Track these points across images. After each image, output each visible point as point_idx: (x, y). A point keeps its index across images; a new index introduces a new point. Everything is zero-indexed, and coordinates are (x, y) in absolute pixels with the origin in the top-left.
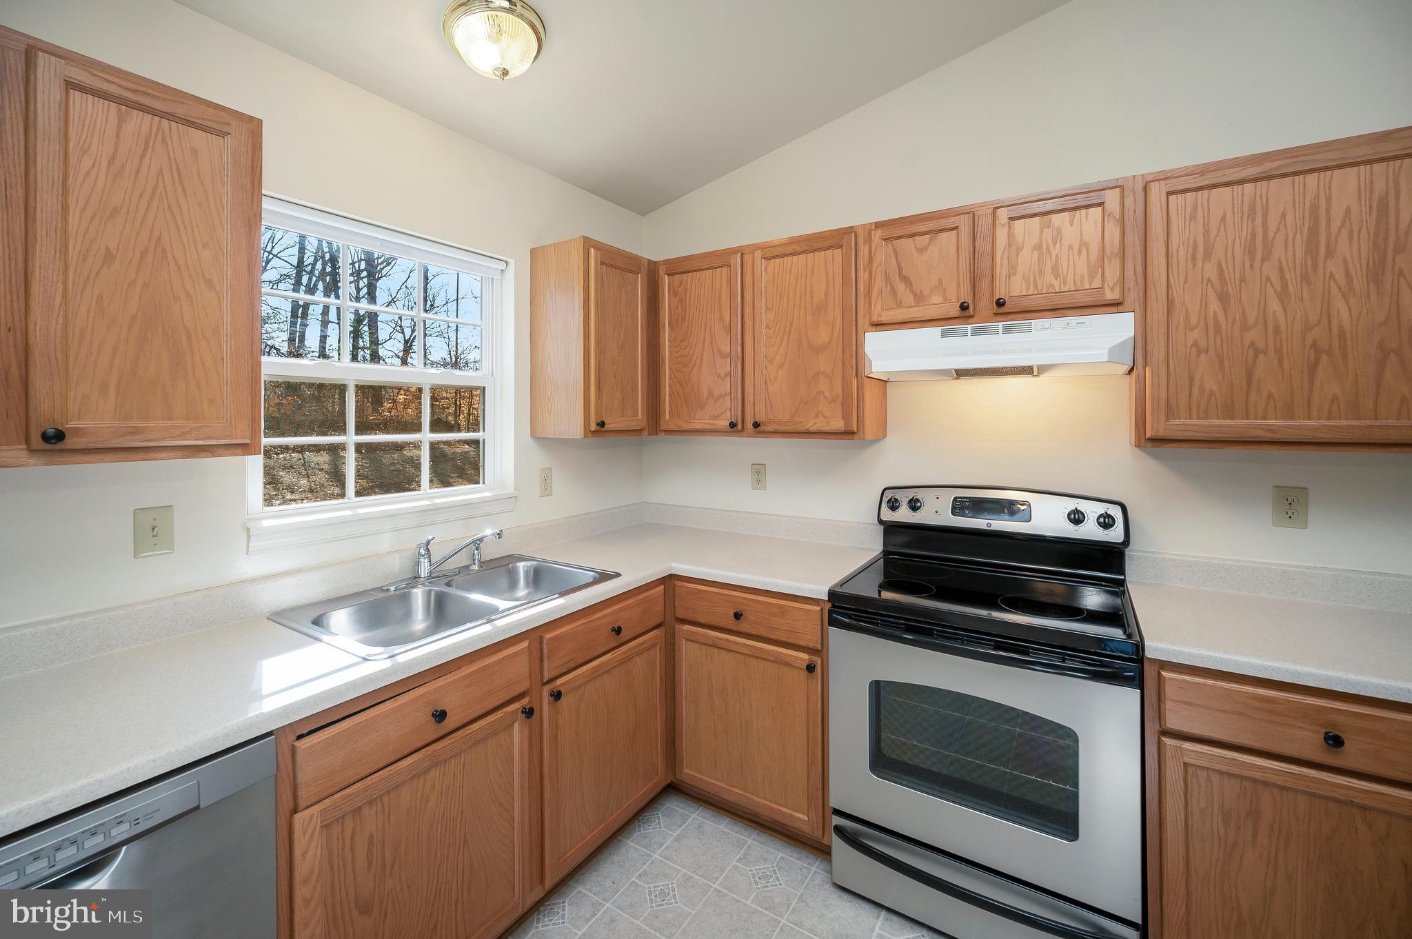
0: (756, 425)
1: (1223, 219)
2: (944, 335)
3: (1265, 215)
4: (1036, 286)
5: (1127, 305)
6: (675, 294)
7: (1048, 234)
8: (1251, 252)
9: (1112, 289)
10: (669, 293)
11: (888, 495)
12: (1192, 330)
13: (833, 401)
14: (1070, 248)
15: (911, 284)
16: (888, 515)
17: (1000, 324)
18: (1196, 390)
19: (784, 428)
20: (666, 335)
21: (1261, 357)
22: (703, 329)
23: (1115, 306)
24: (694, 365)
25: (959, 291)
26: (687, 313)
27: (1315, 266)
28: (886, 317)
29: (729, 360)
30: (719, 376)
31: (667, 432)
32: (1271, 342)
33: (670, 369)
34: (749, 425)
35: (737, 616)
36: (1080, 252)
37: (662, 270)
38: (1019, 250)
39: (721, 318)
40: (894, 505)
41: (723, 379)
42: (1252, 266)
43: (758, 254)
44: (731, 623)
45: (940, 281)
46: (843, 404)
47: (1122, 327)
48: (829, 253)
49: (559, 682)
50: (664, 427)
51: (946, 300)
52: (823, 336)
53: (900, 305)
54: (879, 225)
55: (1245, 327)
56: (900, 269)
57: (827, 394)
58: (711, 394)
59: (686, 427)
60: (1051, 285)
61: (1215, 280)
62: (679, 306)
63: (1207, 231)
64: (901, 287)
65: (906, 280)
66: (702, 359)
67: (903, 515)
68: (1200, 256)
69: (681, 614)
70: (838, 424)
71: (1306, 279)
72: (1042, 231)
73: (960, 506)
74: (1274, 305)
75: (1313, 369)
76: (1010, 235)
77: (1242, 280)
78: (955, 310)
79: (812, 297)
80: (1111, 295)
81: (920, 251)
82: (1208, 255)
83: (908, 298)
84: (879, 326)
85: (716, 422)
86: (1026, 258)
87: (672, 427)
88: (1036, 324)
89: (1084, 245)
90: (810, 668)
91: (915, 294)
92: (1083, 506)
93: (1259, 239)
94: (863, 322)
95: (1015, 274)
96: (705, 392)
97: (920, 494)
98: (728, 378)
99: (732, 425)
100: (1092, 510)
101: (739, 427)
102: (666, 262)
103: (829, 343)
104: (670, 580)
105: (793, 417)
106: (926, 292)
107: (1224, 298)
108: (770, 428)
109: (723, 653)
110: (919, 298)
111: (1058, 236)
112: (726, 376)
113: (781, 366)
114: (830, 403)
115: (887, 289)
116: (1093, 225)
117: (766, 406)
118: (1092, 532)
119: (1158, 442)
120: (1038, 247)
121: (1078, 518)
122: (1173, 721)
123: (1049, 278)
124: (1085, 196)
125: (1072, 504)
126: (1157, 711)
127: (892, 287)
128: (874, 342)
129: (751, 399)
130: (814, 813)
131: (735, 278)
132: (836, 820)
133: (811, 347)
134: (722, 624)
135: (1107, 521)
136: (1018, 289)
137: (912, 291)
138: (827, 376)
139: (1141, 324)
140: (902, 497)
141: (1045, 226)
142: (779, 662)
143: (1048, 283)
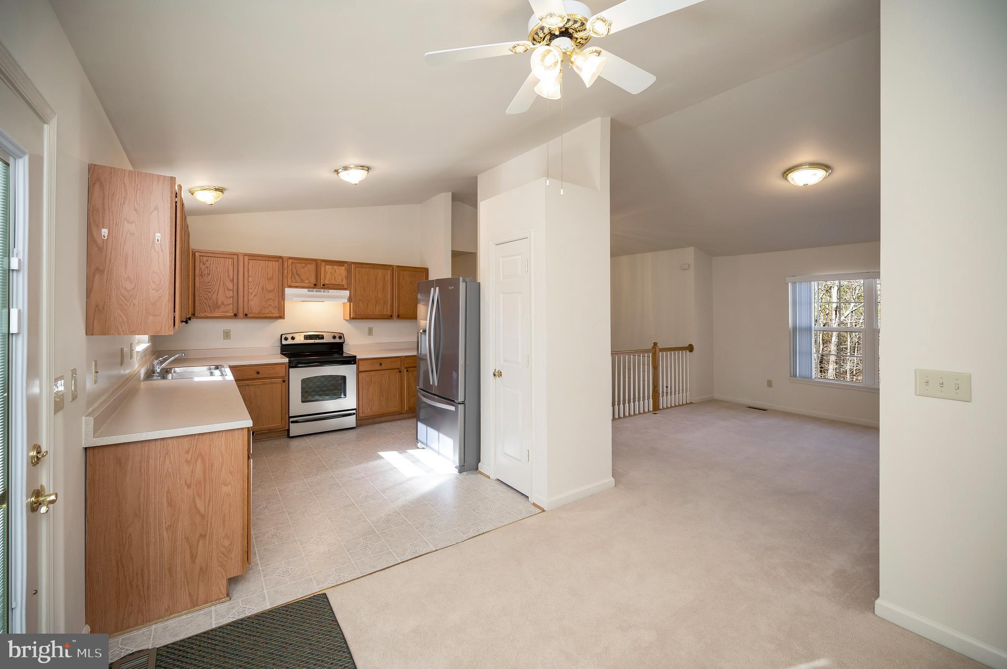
0: (245, 315)
1: (364, 274)
2: (308, 291)
3: (369, 275)
4: (330, 282)
5: (348, 289)
7: (333, 270)
8: (368, 282)
9: (346, 285)
11: (284, 336)
12: (359, 295)
13: (275, 308)
14: (338, 274)
16: (284, 342)
17: (322, 290)
18: (359, 308)
19: (257, 316)
21: (369, 302)
22: (219, 280)
23: (345, 289)
24: (214, 293)
25: (313, 281)
26: (210, 273)
27: (376, 286)
28: (293, 284)
29: (232, 292)
30: (227, 297)
31: (199, 317)
32: (370, 299)
33: (200, 293)
34: (241, 315)
35: (258, 374)
36: (340, 276)
38: (327, 273)
39: (229, 276)
40: (286, 339)
41: (229, 299)
42: (368, 285)
43: (247, 258)
44: (256, 376)
45: (308, 277)
46: (278, 309)
47: (347, 293)
48: (274, 262)
50: (197, 315)
51: (309, 283)
52: (271, 287)
53: (297, 282)
54: (290, 258)
55: (367, 296)
56: (297, 272)
57: (272, 305)
58: (223, 303)
59: (209, 315)
61: (363, 286)
62: (206, 269)
63: (361, 276)
64: (297, 277)
65: (299, 275)
66: (218, 290)
67: (290, 342)
68: (360, 282)
70: (278, 315)
71: (375, 288)
73: (306, 337)
74: (371, 292)
75: (376, 305)
76: (325, 269)
77: (367, 287)
78: (312, 286)
79: (267, 275)
80: (346, 287)
81: (303, 268)
83: (299, 280)
84: (290, 287)
85: (226, 314)
86: (328, 275)
87: (202, 315)
88: (330, 291)
89: (340, 274)
90: (283, 381)
92: (335, 334)
93: (369, 279)
94: (285, 285)
95: (326, 279)
96: (219, 303)
97: (294, 335)
98: (232, 299)
99: (235, 315)
100: (337, 336)
101: (237, 316)
103: (273, 290)
105: (260, 312)
106: (304, 279)
107: (364, 290)
108: (252, 316)
110: (302, 281)
111: (335, 271)
112: (230, 297)
113: (255, 295)
115: (293, 277)
116: (342, 270)
117: (248, 308)
118: (337, 340)
119: (353, 318)
120: (331, 273)
121: (334, 337)
122: (361, 369)
123: (333, 281)
124: (341, 263)
125: (333, 334)
126: (358, 368)
127: (295, 277)
128: (288, 291)
129: (242, 306)
130: (283, 422)
131: (235, 263)
132: (291, 420)
133: (267, 290)
134: (251, 377)
135: (340, 338)
136: (327, 282)
137: (300, 278)
138: (273, 300)
139: (350, 293)
140: (289, 336)
141: (333, 268)
142: (272, 383)
143: (333, 282)
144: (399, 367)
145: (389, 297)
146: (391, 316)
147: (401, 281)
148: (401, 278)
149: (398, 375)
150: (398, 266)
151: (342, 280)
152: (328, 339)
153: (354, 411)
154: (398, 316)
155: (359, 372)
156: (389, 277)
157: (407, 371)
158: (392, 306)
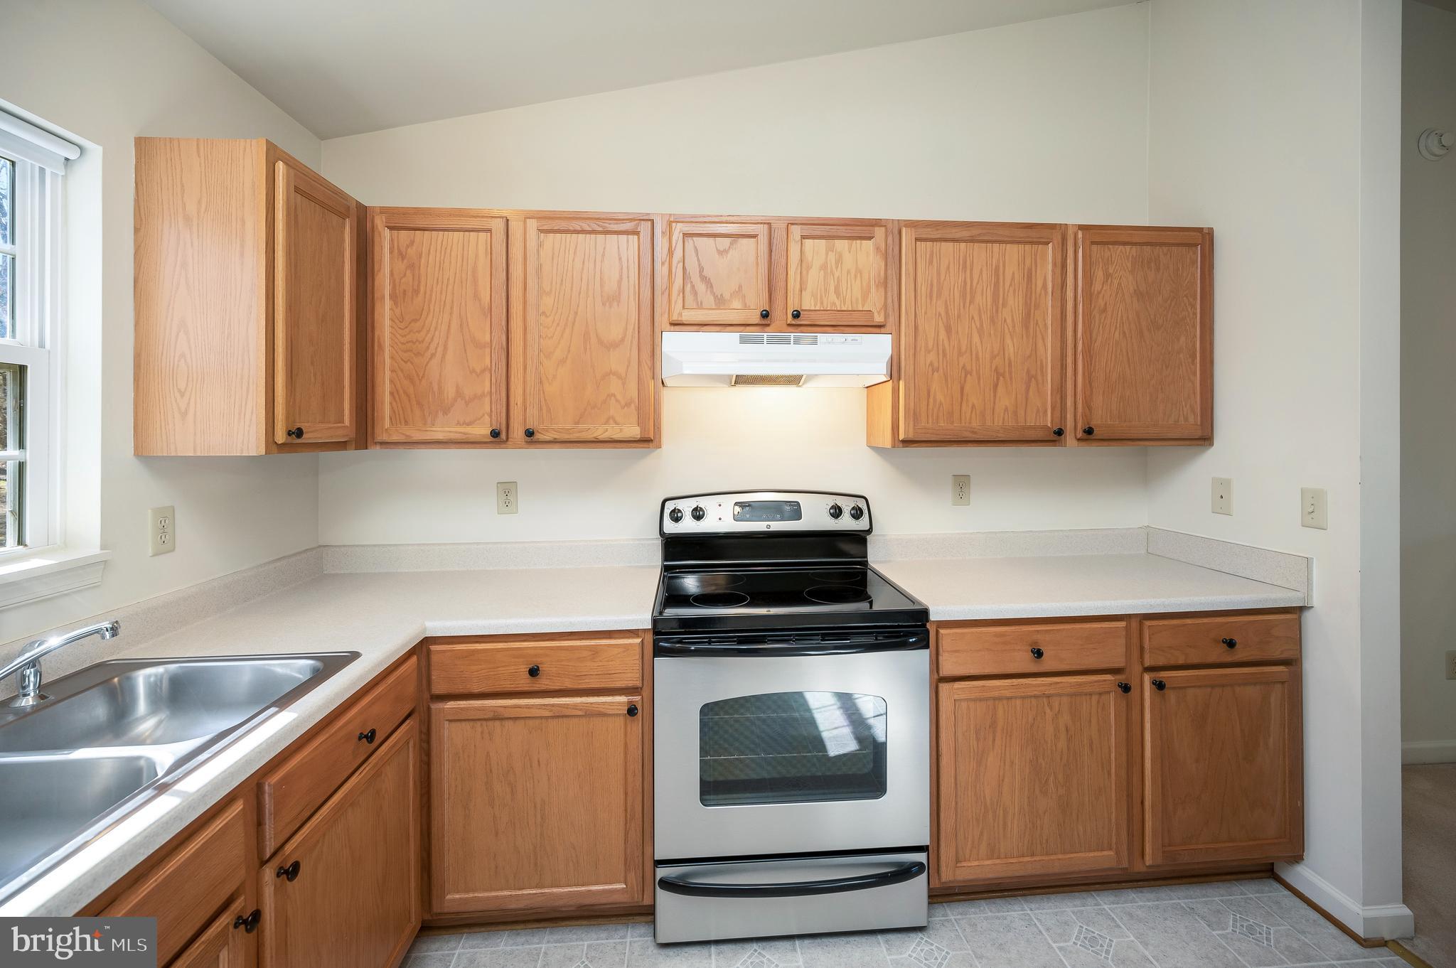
0: (530, 433)
1: (948, 268)
2: (743, 341)
3: (971, 270)
4: (822, 303)
5: (888, 329)
6: (402, 256)
7: (832, 257)
8: (963, 296)
9: (879, 313)
10: (391, 252)
11: (670, 506)
12: (929, 352)
13: (628, 405)
14: (848, 272)
15: (712, 286)
16: (671, 527)
17: (792, 334)
18: (931, 400)
19: (566, 437)
20: (385, 313)
21: (969, 376)
22: (448, 307)
23: (878, 328)
24: (433, 355)
25: (757, 302)
26: (423, 284)
27: (997, 311)
28: (687, 316)
29: (488, 350)
30: (473, 371)
31: (384, 444)
32: (974, 365)
33: (392, 358)
34: (518, 432)
35: (534, 672)
36: (856, 276)
37: (380, 222)
38: (809, 268)
39: (476, 296)
40: (676, 516)
41: (478, 376)
42: (964, 306)
43: (533, 225)
44: (525, 683)
45: (740, 287)
46: (639, 409)
47: (881, 345)
48: (621, 238)
49: (289, 848)
50: (385, 438)
51: (746, 307)
52: (614, 331)
53: (700, 306)
54: (679, 219)
55: (960, 354)
56: (701, 270)
57: (619, 397)
58: (459, 393)
59: (418, 436)
60: (834, 304)
61: (943, 314)
62: (409, 273)
63: (939, 274)
64: (701, 287)
65: (704, 279)
66: (445, 347)
67: (688, 526)
68: (935, 295)
69: (439, 688)
70: (634, 431)
71: (993, 321)
72: (827, 254)
73: (742, 511)
74: (976, 339)
75: (996, 386)
76: (800, 253)
77: (959, 316)
78: (756, 318)
79: (602, 285)
80: (879, 319)
81: (722, 253)
82: (939, 296)
83: (709, 300)
84: (677, 325)
85: (469, 430)
86: (814, 277)
87: (395, 438)
88: (822, 338)
89: (859, 272)
90: (632, 711)
91: (715, 297)
92: (840, 501)
93: (968, 287)
94: (662, 320)
95: (805, 289)
96: (450, 391)
97: (702, 502)
98: (487, 375)
99: (495, 434)
100: (847, 505)
101: (503, 436)
102: (384, 210)
103: (623, 340)
104: (423, 648)
105: (577, 423)
106: (727, 296)
107: (948, 330)
108: (548, 437)
109: (508, 724)
110: (720, 301)
111: (839, 260)
112: (483, 371)
113: (562, 361)
114: (623, 408)
115: (688, 288)
116: (865, 255)
117: (541, 409)
118: (847, 523)
119: (907, 443)
120: (824, 267)
121: (837, 512)
122: (948, 668)
123: (833, 297)
124: (860, 229)
125: (831, 501)
126: (935, 664)
127: (693, 287)
128: (673, 343)
129: (520, 401)
130: (632, 876)
131: (499, 247)
132: (662, 872)
133: (601, 342)
134: (508, 686)
135: (857, 514)
136: (808, 304)
137: (713, 293)
138: (619, 377)
139: (897, 345)
140: (686, 507)
141: (830, 249)
142: (590, 714)
143: (832, 301)
144: (1119, 662)
145: (1048, 352)
146: (1060, 433)
147: (1097, 286)
148: (1099, 274)
149: (1112, 701)
150: (1083, 228)
151: (865, 296)
152: (815, 517)
153: (921, 857)
154: (1089, 431)
155: (939, 680)
156: (1047, 270)
157: (1160, 686)
158: (1060, 390)
